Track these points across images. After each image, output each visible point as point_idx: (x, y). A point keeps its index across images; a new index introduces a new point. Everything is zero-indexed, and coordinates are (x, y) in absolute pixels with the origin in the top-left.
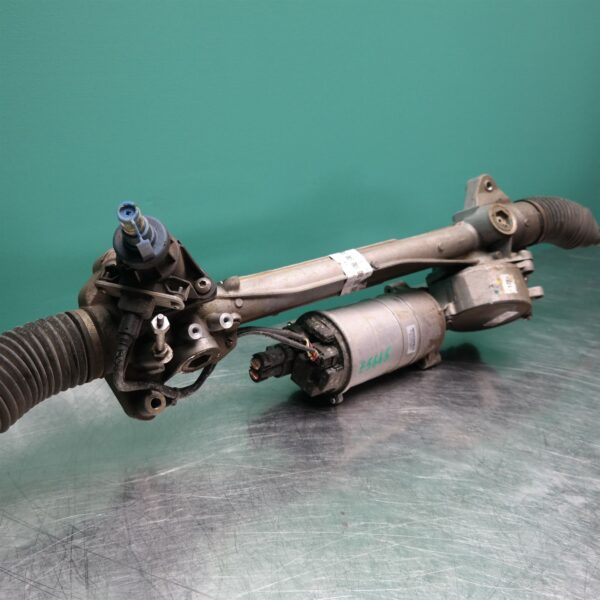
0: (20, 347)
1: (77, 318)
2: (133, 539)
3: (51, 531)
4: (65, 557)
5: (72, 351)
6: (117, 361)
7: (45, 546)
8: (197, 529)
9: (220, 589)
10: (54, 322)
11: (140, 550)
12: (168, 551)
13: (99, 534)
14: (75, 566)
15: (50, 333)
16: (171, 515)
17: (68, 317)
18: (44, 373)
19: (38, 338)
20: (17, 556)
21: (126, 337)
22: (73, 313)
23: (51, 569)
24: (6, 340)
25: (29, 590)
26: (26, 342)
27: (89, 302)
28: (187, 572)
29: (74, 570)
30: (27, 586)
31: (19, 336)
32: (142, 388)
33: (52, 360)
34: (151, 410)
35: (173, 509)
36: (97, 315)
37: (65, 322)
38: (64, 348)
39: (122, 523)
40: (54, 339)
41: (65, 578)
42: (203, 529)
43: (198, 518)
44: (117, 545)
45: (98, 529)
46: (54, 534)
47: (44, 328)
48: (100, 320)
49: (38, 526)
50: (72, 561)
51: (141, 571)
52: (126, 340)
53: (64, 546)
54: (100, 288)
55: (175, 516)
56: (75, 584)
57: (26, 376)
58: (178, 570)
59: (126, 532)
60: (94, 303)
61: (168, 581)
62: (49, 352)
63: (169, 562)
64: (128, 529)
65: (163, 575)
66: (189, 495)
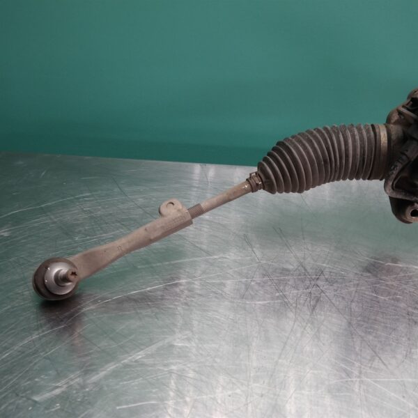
0: (329, 140)
1: (377, 130)
2: (356, 299)
3: (308, 268)
4: (308, 288)
5: (364, 154)
6: (391, 172)
7: (300, 275)
8: (404, 317)
9: (398, 367)
10: (359, 129)
11: (357, 309)
12: (375, 320)
13: (335, 285)
14: (310, 298)
15: (353, 136)
16: (391, 297)
17: (371, 129)
18: (338, 164)
19: (344, 137)
20: (281, 273)
21: (404, 157)
22: (376, 127)
23: (296, 291)
24: (321, 132)
25: (278, 297)
26: (334, 138)
27: (393, 121)
28: (381, 342)
29: (309, 299)
30: (277, 294)
31: (331, 132)
32: (408, 198)
33: (347, 156)
34: (409, 217)
35: (395, 294)
36: (393, 133)
37: (368, 131)
38: (359, 150)
39: (354, 285)
40: (354, 141)
41: (301, 301)
42: (409, 319)
43: (410, 309)
44: (343, 298)
45: (337, 281)
46: (308, 271)
47: (351, 131)
48: (394, 137)
49: (302, 261)
50: (310, 293)
51: (350, 323)
52: (403, 160)
53: (310, 281)
54: (400, 113)
55: (393, 299)
56: (305, 308)
57: (325, 161)
58: (375, 337)
59: (354, 292)
60: (395, 123)
61: (364, 340)
62: (347, 150)
63: (371, 328)
64: (356, 291)
65: (363, 334)
66: (412, 290)
